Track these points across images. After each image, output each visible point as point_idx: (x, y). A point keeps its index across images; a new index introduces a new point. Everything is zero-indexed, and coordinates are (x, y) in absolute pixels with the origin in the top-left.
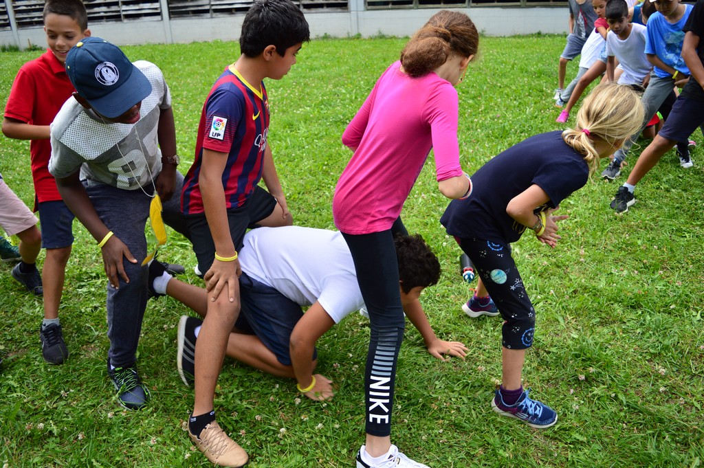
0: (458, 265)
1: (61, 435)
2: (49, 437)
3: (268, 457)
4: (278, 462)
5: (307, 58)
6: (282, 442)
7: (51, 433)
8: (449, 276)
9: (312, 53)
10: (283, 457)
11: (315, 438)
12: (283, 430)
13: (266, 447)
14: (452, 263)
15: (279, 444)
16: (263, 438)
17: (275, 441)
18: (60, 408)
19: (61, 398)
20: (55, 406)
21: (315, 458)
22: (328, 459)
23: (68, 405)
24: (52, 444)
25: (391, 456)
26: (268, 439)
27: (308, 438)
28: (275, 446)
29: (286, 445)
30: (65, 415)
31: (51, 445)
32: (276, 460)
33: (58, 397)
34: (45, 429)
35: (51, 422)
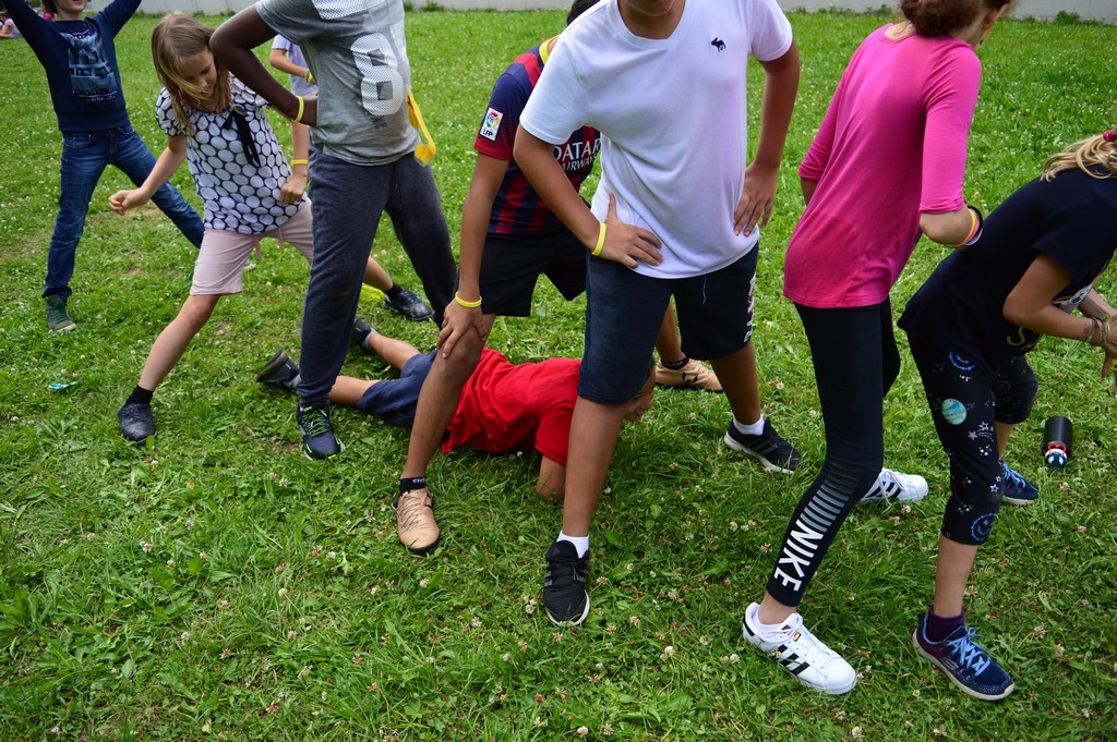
0: (1039, 434)
1: (351, 576)
2: (336, 575)
3: (638, 686)
4: (651, 698)
5: (843, 45)
6: (664, 669)
7: (340, 570)
8: (1018, 451)
9: (854, 37)
10: (661, 693)
11: (717, 676)
12: (669, 649)
13: (639, 670)
14: (1029, 429)
15: (659, 669)
16: (636, 653)
17: (654, 663)
18: (360, 536)
19: (364, 523)
20: (353, 532)
21: (711, 708)
22: (732, 714)
23: (371, 535)
24: (337, 586)
25: (787, 627)
26: (644, 656)
27: (707, 673)
28: (651, 671)
29: (670, 675)
30: (364, 549)
31: (337, 588)
32: (650, 695)
33: (361, 519)
34: (333, 562)
35: (343, 553)
